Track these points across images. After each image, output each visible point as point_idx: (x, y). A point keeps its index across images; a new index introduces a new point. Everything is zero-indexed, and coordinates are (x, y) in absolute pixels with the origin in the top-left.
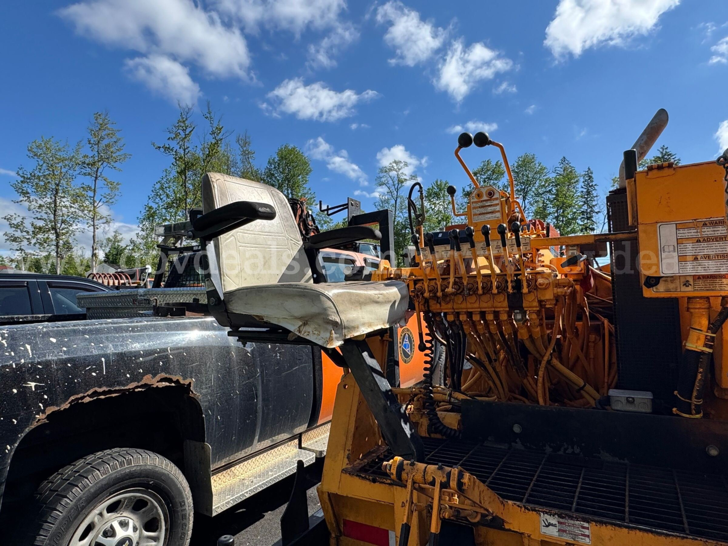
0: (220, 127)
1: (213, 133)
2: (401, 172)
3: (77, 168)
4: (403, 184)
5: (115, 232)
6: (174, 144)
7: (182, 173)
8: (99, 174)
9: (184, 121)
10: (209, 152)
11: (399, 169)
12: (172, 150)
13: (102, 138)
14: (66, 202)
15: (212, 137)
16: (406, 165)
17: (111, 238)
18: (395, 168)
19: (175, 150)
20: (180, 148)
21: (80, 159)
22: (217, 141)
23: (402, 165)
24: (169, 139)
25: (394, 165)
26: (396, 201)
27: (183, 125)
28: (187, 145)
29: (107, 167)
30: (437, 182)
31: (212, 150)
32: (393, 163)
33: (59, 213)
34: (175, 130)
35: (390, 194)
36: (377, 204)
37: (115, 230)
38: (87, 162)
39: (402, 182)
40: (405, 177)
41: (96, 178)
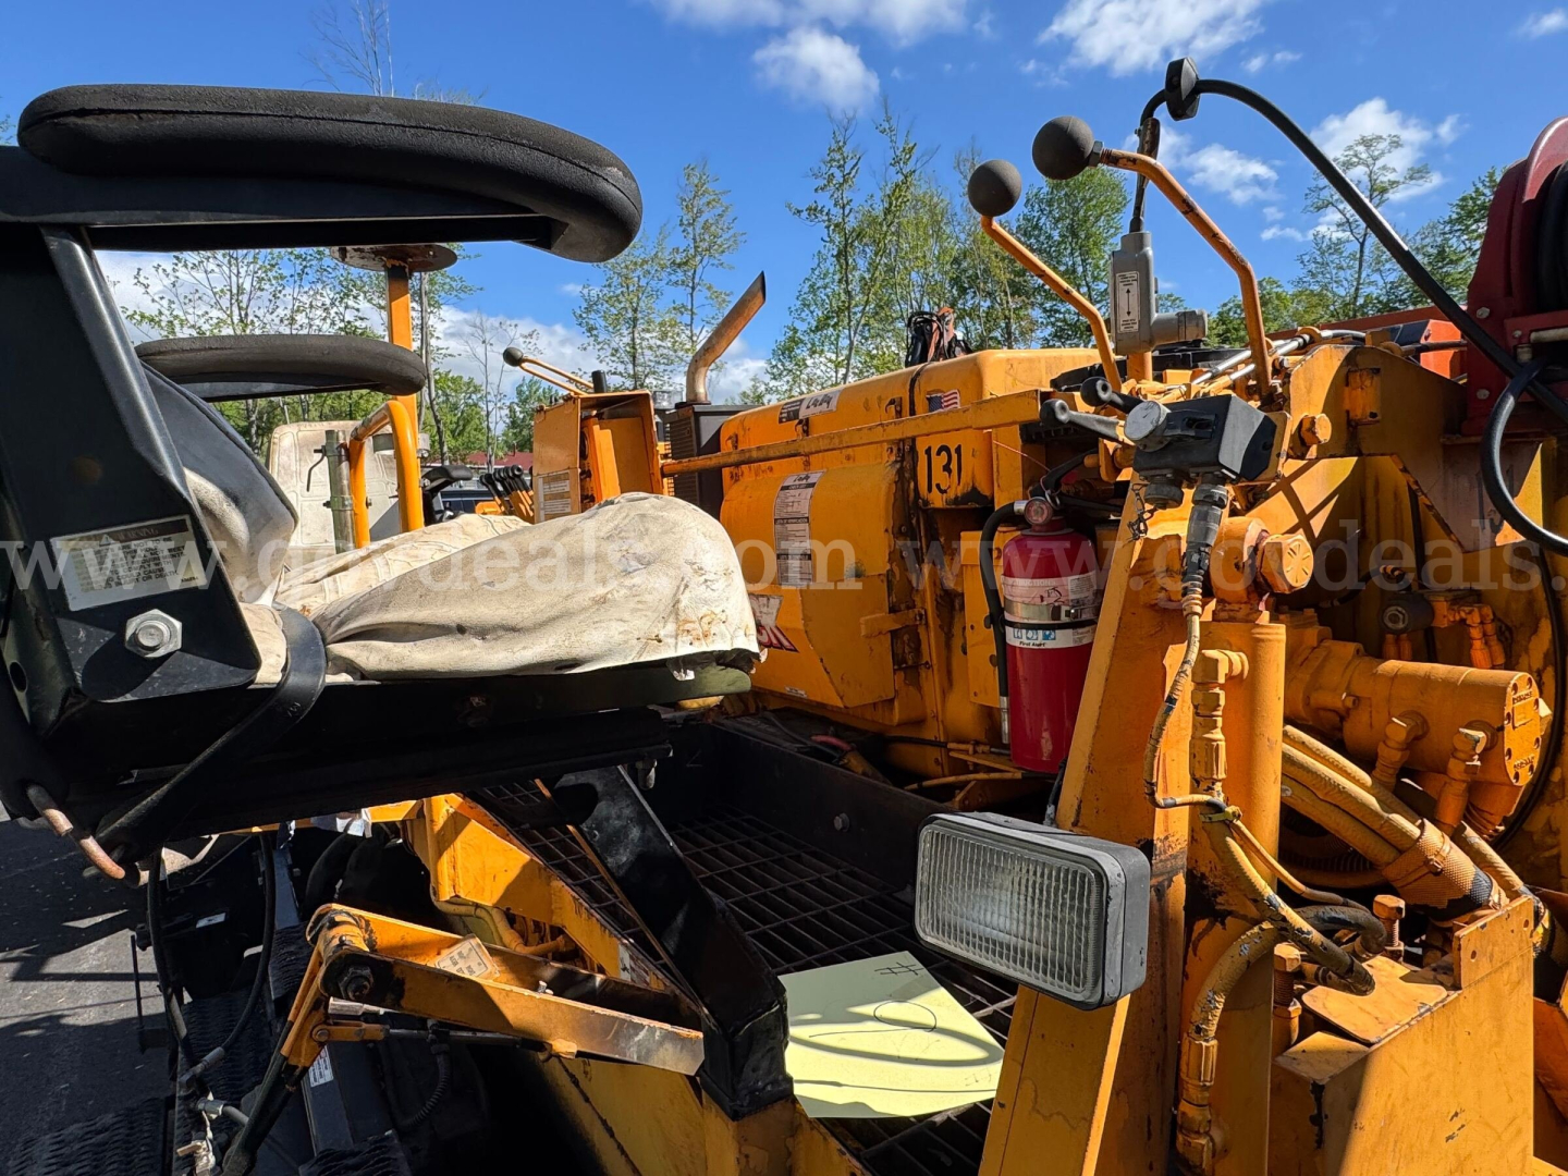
0: (911, 145)
1: (896, 161)
2: (1379, 163)
3: (664, 275)
4: (1386, 196)
5: (754, 380)
6: (825, 200)
7: (842, 254)
8: (696, 281)
9: (840, 148)
10: (891, 204)
11: (1375, 159)
12: (821, 211)
13: (700, 211)
14: (652, 338)
15: (893, 170)
16: (1396, 143)
17: (748, 392)
18: (1364, 156)
19: (826, 210)
20: (835, 205)
21: (666, 256)
22: (906, 177)
23: (1383, 145)
24: (816, 190)
25: (1361, 148)
26: (1362, 245)
27: (838, 156)
28: (847, 195)
29: (709, 266)
30: (1491, 175)
31: (897, 199)
32: (1359, 144)
33: (640, 360)
34: (824, 169)
35: (1346, 227)
36: (1306, 258)
37: (752, 376)
38: (678, 261)
39: (1384, 191)
40: (1392, 177)
41: (693, 288)
